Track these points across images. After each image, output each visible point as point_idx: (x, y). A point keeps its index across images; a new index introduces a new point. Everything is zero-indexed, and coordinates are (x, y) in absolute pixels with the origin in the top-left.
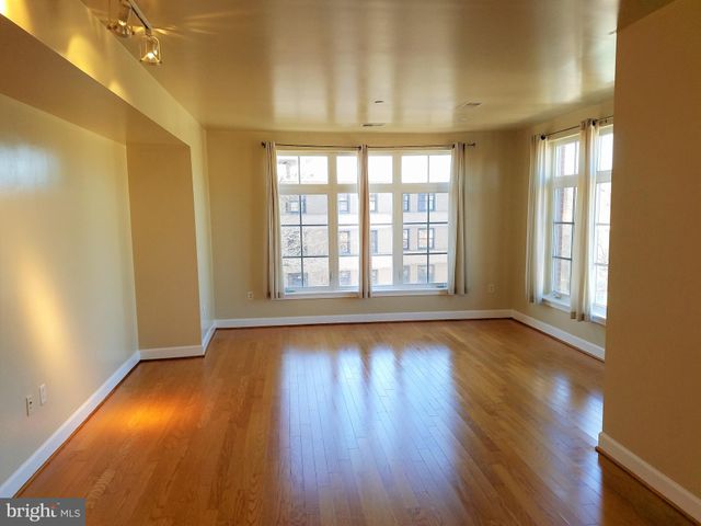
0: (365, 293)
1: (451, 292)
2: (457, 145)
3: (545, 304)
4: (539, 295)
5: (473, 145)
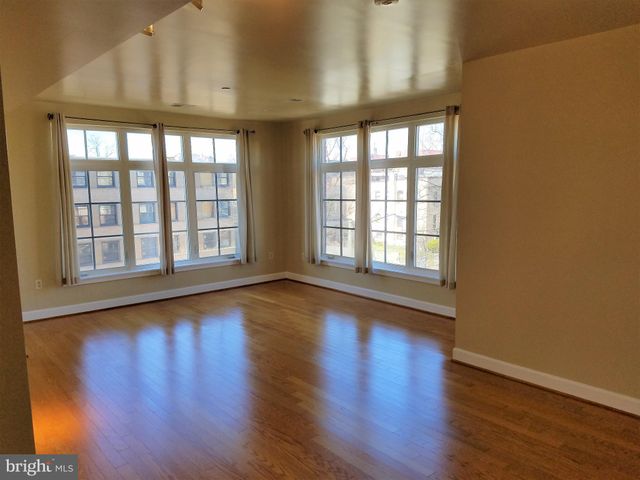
0: (169, 269)
1: (244, 261)
2: (241, 131)
3: (323, 264)
4: (319, 257)
5: (253, 132)
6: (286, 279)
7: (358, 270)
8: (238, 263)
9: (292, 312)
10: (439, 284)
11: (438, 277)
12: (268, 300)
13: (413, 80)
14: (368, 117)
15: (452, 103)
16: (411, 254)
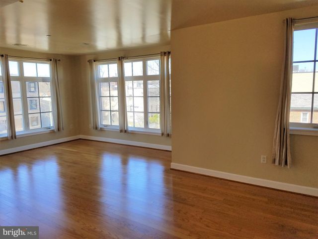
0: (13, 136)
1: (56, 130)
2: (53, 60)
3: (102, 130)
4: (100, 126)
5: (59, 60)
6: (80, 139)
7: (121, 131)
8: (53, 131)
9: (87, 155)
10: (161, 135)
11: (160, 132)
12: (71, 150)
13: (143, 38)
14: (122, 55)
15: (163, 51)
16: (146, 122)
